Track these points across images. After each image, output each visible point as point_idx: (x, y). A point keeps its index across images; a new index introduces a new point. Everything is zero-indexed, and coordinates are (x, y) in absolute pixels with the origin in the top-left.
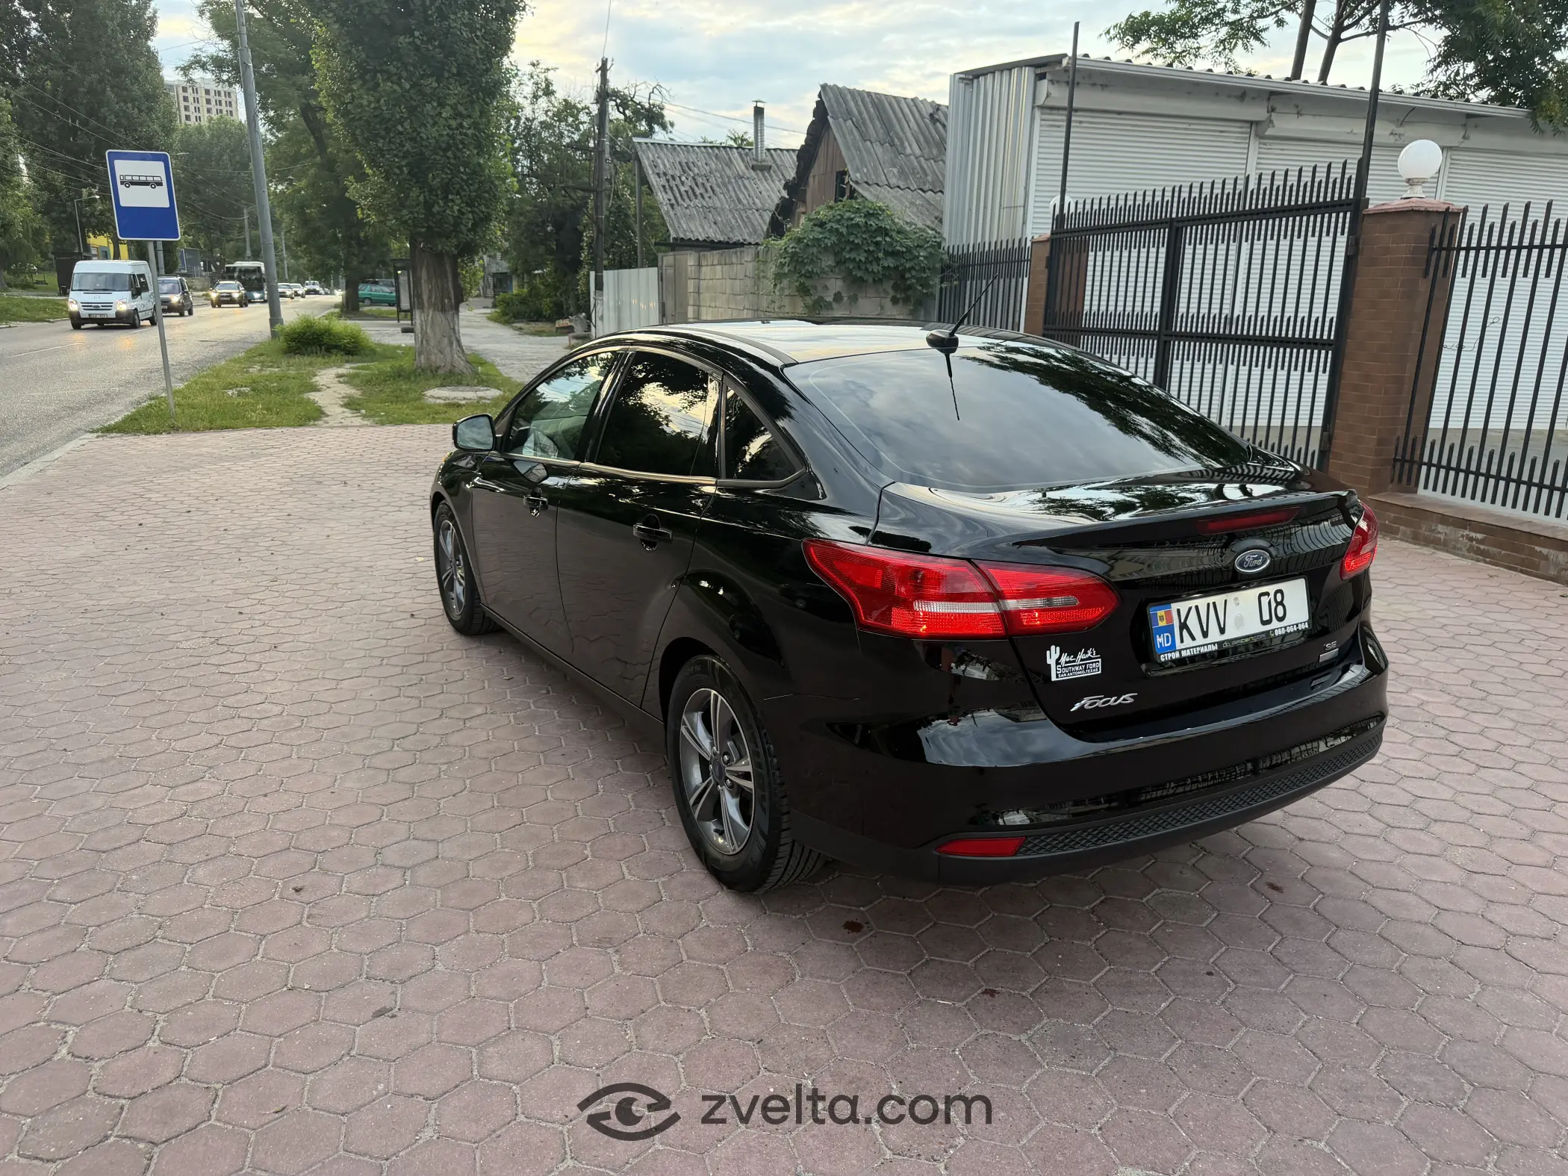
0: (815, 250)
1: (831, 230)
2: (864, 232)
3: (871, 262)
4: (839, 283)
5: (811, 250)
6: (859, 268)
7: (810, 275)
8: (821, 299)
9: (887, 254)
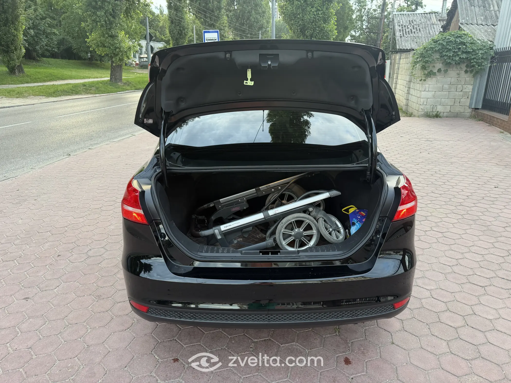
0: (430, 52)
1: (439, 44)
2: (454, 44)
3: (455, 56)
4: (441, 65)
5: (429, 52)
6: (450, 59)
7: (427, 62)
8: (431, 71)
9: (463, 52)
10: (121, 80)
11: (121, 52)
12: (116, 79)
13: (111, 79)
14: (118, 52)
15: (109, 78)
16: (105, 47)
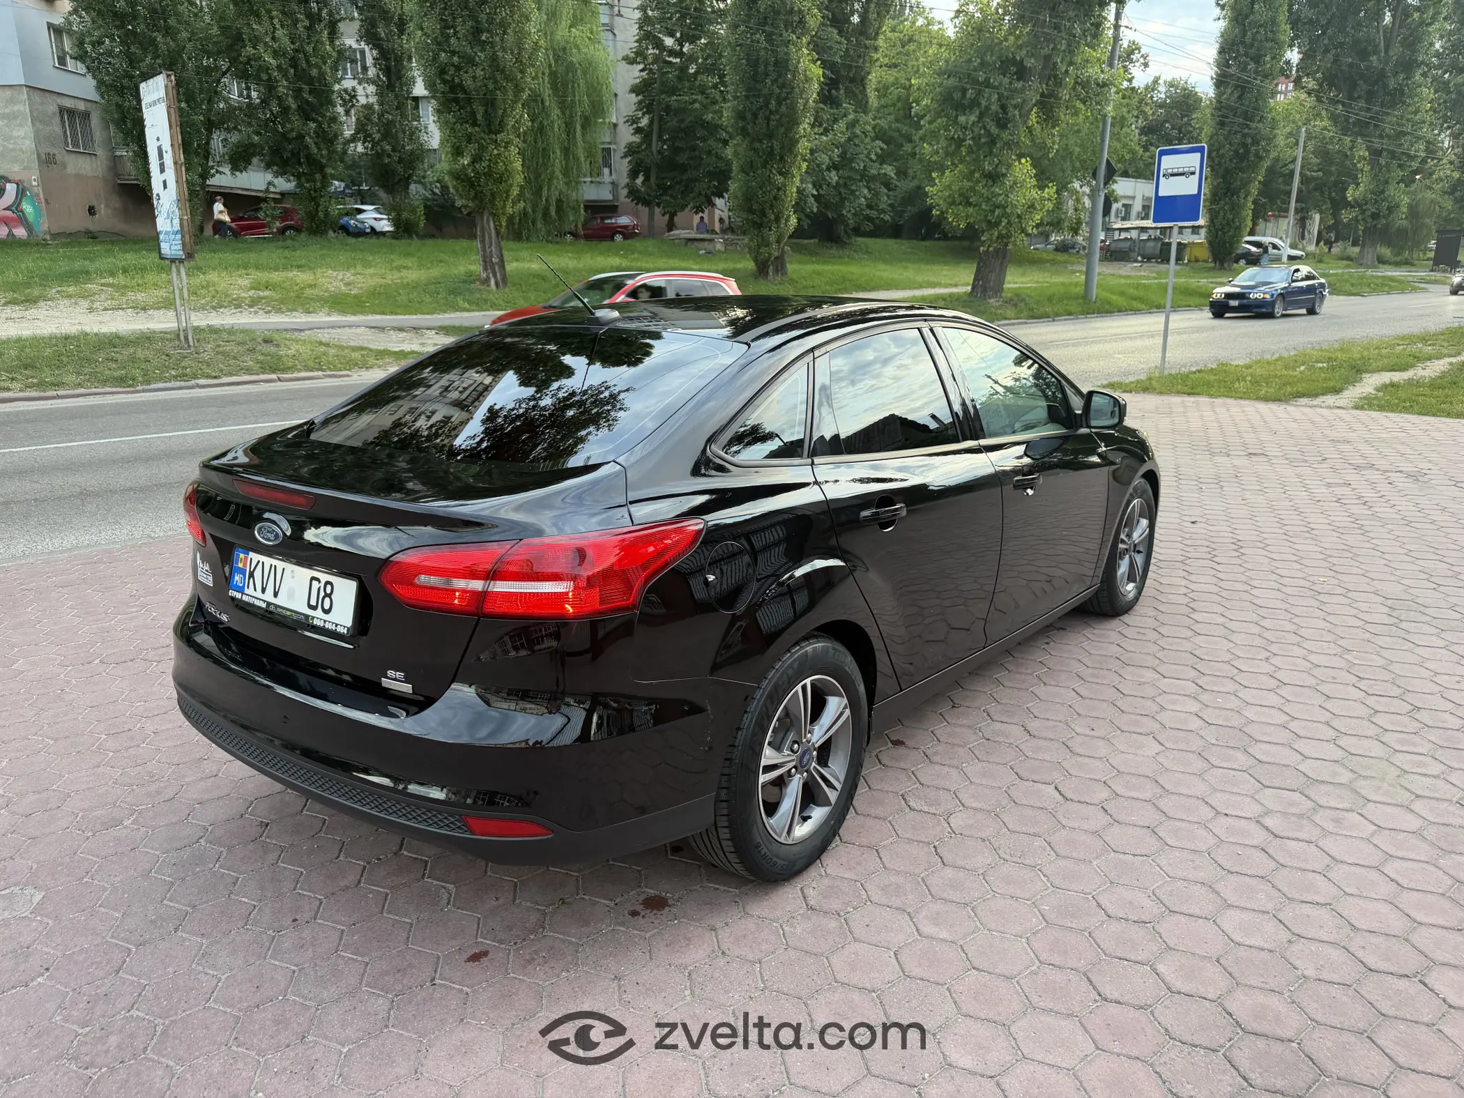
10: (998, 289)
11: (1008, 216)
12: (984, 290)
13: (973, 288)
14: (998, 216)
15: (969, 288)
16: (970, 204)
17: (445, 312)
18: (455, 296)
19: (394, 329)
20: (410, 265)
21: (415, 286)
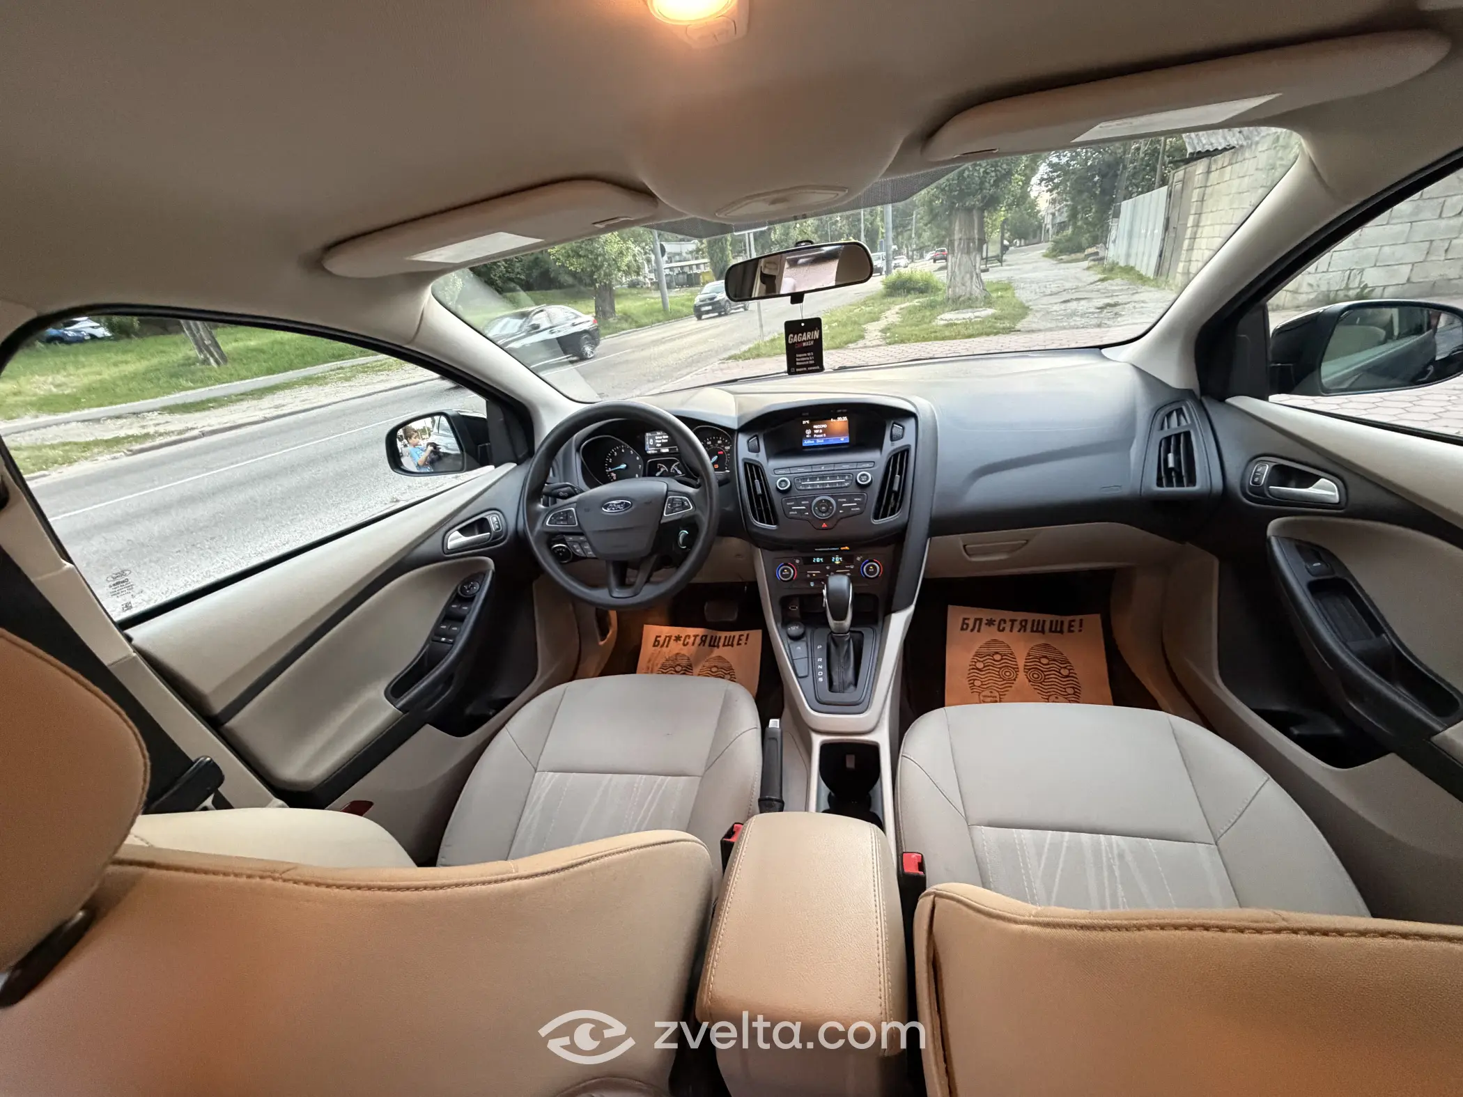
10: (612, 312)
12: (604, 313)
13: (597, 313)
14: (601, 262)
17: (170, 393)
18: (178, 378)
19: (110, 418)
20: (129, 359)
21: (134, 376)
